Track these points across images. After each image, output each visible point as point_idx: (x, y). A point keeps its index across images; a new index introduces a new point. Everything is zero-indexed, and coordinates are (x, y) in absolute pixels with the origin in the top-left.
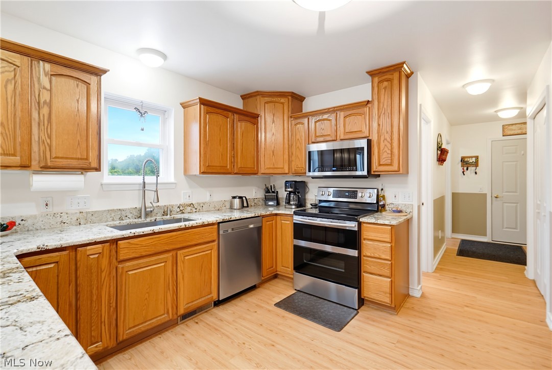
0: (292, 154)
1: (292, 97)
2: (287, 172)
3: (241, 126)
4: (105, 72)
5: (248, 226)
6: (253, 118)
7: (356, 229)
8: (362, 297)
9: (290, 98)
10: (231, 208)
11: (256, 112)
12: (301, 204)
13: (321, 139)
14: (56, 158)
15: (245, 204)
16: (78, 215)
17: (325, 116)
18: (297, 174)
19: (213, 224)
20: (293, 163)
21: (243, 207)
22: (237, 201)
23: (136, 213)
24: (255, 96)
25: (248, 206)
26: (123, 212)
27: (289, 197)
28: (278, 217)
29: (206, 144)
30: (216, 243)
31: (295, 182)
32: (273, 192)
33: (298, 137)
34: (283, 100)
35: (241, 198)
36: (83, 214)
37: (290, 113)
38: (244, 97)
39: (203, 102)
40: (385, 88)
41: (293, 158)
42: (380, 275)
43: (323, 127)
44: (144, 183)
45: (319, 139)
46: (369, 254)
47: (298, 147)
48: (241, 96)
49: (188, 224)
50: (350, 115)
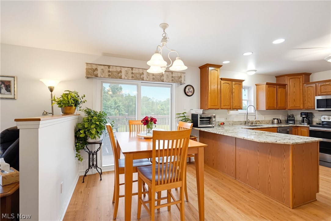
0: (305, 100)
1: (305, 75)
2: (302, 108)
3: (280, 90)
4: (244, 81)
5: (287, 130)
6: (284, 86)
9: (303, 75)
10: (273, 123)
11: (284, 83)
12: (310, 123)
13: (325, 93)
15: (280, 122)
16: (232, 122)
17: (327, 83)
18: (308, 109)
19: (275, 127)
20: (306, 104)
21: (279, 123)
22: (276, 121)
23: (244, 123)
24: (284, 76)
25: (281, 123)
26: (241, 122)
27: (304, 120)
28: (299, 128)
29: (268, 99)
31: (307, 113)
32: (292, 117)
33: (309, 92)
34: (299, 77)
35: (277, 119)
36: (234, 122)
37: (303, 82)
39: (267, 84)
41: (306, 102)
43: (326, 88)
44: (247, 113)
45: (323, 94)
47: (309, 97)
48: (276, 77)
49: (262, 127)
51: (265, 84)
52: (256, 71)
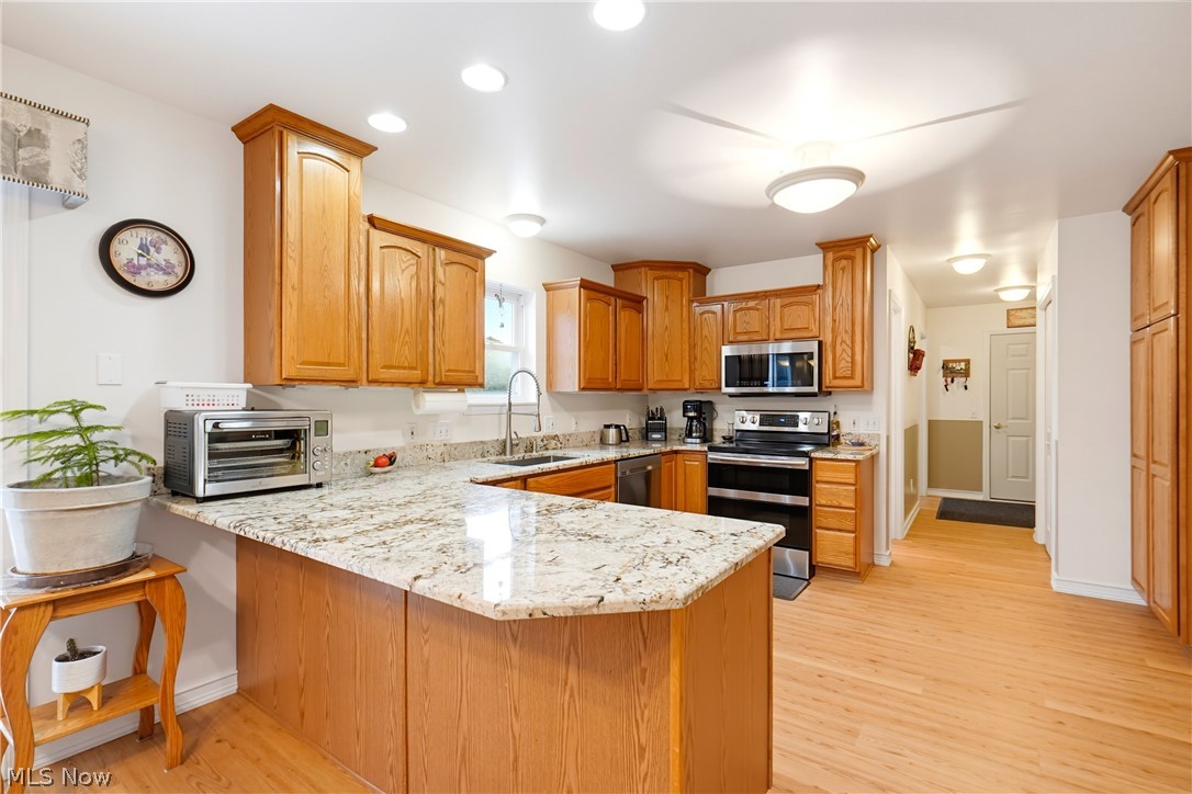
0: (695, 359)
1: (695, 270)
2: (687, 386)
3: (625, 317)
4: (490, 253)
5: (645, 468)
6: (636, 302)
7: (807, 467)
8: (814, 563)
9: (691, 271)
10: (603, 442)
11: (638, 293)
12: (706, 437)
13: (745, 338)
14: (449, 371)
15: (624, 438)
16: (443, 449)
17: (752, 304)
18: (701, 390)
19: (608, 463)
20: (697, 373)
21: (621, 441)
22: (612, 432)
23: (498, 448)
24: (638, 267)
25: (628, 440)
26: (485, 446)
27: (691, 426)
28: (679, 456)
29: (586, 348)
30: (613, 489)
31: (700, 401)
32: (659, 419)
33: (705, 332)
34: (680, 275)
35: (617, 427)
36: (448, 447)
37: (691, 294)
38: (616, 268)
39: (585, 285)
40: (843, 269)
41: (697, 365)
42: (840, 530)
43: (747, 319)
44: (510, 404)
45: (740, 338)
46: (823, 502)
47: (706, 349)
48: (613, 266)
49: (561, 464)
50: (790, 304)
51: (574, 287)
52: (542, 221)
